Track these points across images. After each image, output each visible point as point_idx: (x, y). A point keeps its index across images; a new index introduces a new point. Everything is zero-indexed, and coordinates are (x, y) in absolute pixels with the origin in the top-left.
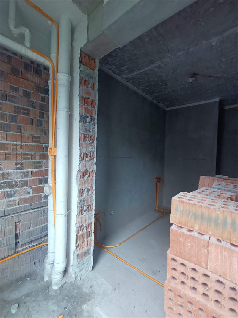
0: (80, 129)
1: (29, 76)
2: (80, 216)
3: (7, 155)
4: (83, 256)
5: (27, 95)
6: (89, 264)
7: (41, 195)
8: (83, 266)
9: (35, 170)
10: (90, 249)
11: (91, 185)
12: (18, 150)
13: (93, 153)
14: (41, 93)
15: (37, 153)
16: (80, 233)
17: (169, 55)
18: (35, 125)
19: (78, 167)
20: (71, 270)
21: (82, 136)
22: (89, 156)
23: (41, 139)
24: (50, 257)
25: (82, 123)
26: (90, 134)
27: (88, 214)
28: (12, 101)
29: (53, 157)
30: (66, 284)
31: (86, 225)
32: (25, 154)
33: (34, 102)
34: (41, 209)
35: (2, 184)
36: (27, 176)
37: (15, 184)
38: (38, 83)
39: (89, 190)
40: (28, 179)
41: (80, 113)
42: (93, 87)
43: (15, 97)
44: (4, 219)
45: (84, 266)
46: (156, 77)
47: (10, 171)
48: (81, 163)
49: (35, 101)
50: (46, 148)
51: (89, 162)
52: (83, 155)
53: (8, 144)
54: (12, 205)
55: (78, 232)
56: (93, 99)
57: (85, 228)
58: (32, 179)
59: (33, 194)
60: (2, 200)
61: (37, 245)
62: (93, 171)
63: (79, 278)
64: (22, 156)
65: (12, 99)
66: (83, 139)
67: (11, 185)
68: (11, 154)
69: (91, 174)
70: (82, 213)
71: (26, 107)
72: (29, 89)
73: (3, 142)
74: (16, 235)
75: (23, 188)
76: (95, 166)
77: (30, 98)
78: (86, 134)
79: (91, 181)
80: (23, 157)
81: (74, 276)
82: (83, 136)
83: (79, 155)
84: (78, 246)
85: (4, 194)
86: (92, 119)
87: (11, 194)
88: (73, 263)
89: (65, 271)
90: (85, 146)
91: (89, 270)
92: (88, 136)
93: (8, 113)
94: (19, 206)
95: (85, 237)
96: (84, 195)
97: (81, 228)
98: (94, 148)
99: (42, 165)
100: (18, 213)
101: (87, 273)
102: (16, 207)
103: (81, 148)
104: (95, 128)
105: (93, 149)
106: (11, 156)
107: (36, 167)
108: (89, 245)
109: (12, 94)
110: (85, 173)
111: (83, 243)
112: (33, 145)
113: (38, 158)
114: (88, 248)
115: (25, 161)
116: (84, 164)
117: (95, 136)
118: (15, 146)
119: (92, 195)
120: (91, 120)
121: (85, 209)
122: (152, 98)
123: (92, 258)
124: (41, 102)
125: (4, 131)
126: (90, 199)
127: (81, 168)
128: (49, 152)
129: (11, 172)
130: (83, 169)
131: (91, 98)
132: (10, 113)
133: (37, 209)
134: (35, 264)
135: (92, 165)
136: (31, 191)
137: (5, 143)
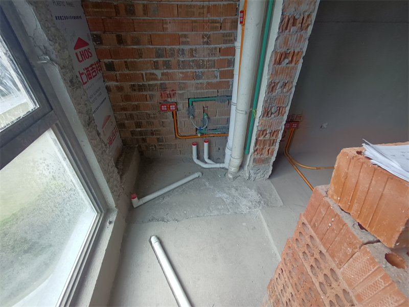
2: (264, 118)
3: (194, 24)
4: (260, 162)
6: (266, 171)
7: (228, 82)
10: (270, 158)
11: (291, 77)
12: (205, 14)
13: (309, 16)
15: (228, 19)
27: (277, 118)
31: (270, 131)
35: (191, 63)
36: (214, 54)
37: (203, 64)
39: (285, 85)
40: (216, 58)
45: (260, 171)
47: (198, 46)
48: (280, 38)
51: (296, 36)
52: (286, 21)
53: (194, 6)
54: (200, 88)
55: (258, 136)
57: (268, 135)
58: (220, 59)
59: (220, 79)
60: (192, 81)
61: (222, 134)
63: (252, 179)
67: (198, 65)
68: (197, 22)
69: (295, 59)
70: (268, 114)
73: (189, 3)
75: (210, 70)
76: (307, 43)
79: (291, 72)
80: (211, 26)
81: (247, 175)
83: (279, 20)
84: (256, 150)
85: (193, 74)
88: (249, 164)
91: (265, 177)
94: (207, 90)
95: (267, 144)
97: (263, 132)
99: (233, 38)
102: (204, 91)
103: (287, 5)
105: (310, 8)
106: (198, 25)
107: (225, 42)
110: (283, 56)
111: (263, 149)
112: (223, 4)
113: (229, 28)
115: (212, 32)
116: (286, 38)
118: (202, 8)
121: (273, 110)
126: (284, 99)
127: (278, 47)
130: (282, 49)
134: (219, 149)
135: (300, 40)
136: (218, 75)
137: (191, 5)
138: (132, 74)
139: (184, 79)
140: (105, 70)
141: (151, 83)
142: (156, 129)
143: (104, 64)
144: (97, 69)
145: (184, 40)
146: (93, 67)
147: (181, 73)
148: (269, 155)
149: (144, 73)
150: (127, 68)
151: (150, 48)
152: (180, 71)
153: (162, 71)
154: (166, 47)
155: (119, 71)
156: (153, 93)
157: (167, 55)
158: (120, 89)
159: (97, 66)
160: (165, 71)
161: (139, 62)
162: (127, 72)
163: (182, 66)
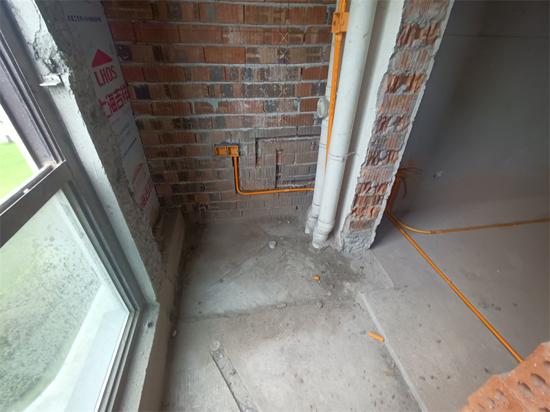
2: (369, 167)
3: (266, 34)
4: (360, 226)
6: (367, 239)
7: (312, 115)
8: (357, 239)
9: (307, 65)
10: (373, 222)
11: (408, 110)
12: (283, 21)
13: (438, 25)
15: (314, 28)
16: (363, 194)
19: (387, 63)
20: (338, 235)
22: (424, 35)
24: (314, 210)
27: (385, 166)
29: (340, 37)
30: (329, 249)
31: (376, 184)
32: (293, 31)
34: (311, 138)
35: (261, 88)
36: (294, 77)
37: (277, 90)
39: (400, 121)
40: (296, 83)
44: (264, 142)
45: (359, 239)
47: (271, 66)
48: (397, 55)
50: (330, 13)
51: (418, 52)
52: (407, 31)
53: (268, 8)
54: (273, 124)
55: (359, 191)
57: (373, 189)
58: (302, 84)
59: (301, 111)
60: (261, 114)
61: (301, 187)
62: (423, 77)
63: (347, 249)
64: (289, 35)
67: (272, 91)
68: (271, 32)
69: (414, 85)
70: (373, 162)
73: (261, 4)
74: (277, 167)
75: (288, 98)
76: (432, 62)
79: (409, 102)
80: (291, 37)
81: (341, 245)
83: (397, 30)
84: (355, 211)
85: (263, 105)
87: (272, 107)
88: (343, 229)
89: (331, 234)
91: (365, 247)
94: (282, 127)
95: (369, 203)
96: (385, 130)
97: (366, 186)
98: (444, 8)
99: (319, 54)
100: (280, 137)
101: (361, 249)
102: (279, 128)
103: (409, 9)
105: (440, 13)
106: (272, 35)
107: (309, 60)
110: (401, 79)
111: (364, 209)
112: (309, 8)
113: (315, 41)
114: (370, 219)
115: (292, 46)
116: (404, 56)
118: (278, 12)
119: (404, 132)
121: (381, 156)
123: (374, 234)
126: (397, 140)
127: (393, 68)
128: (335, 24)
129: (272, 68)
130: (398, 71)
133: (306, 138)
134: (297, 208)
135: (423, 59)
136: (299, 106)
137: (263, 7)
138: (175, 103)
139: (250, 111)
140: (135, 98)
141: (203, 116)
142: (208, 181)
143: (133, 89)
144: (124, 96)
145: (252, 56)
146: (119, 93)
147: (246, 102)
148: (373, 217)
149: (192, 101)
150: (169, 95)
151: (202, 67)
152: (245, 99)
153: (220, 100)
154: (226, 65)
155: (156, 99)
156: (204, 131)
157: (227, 76)
158: (157, 125)
159: (124, 91)
160: (224, 100)
161: (186, 86)
162: (168, 100)
163: (248, 94)
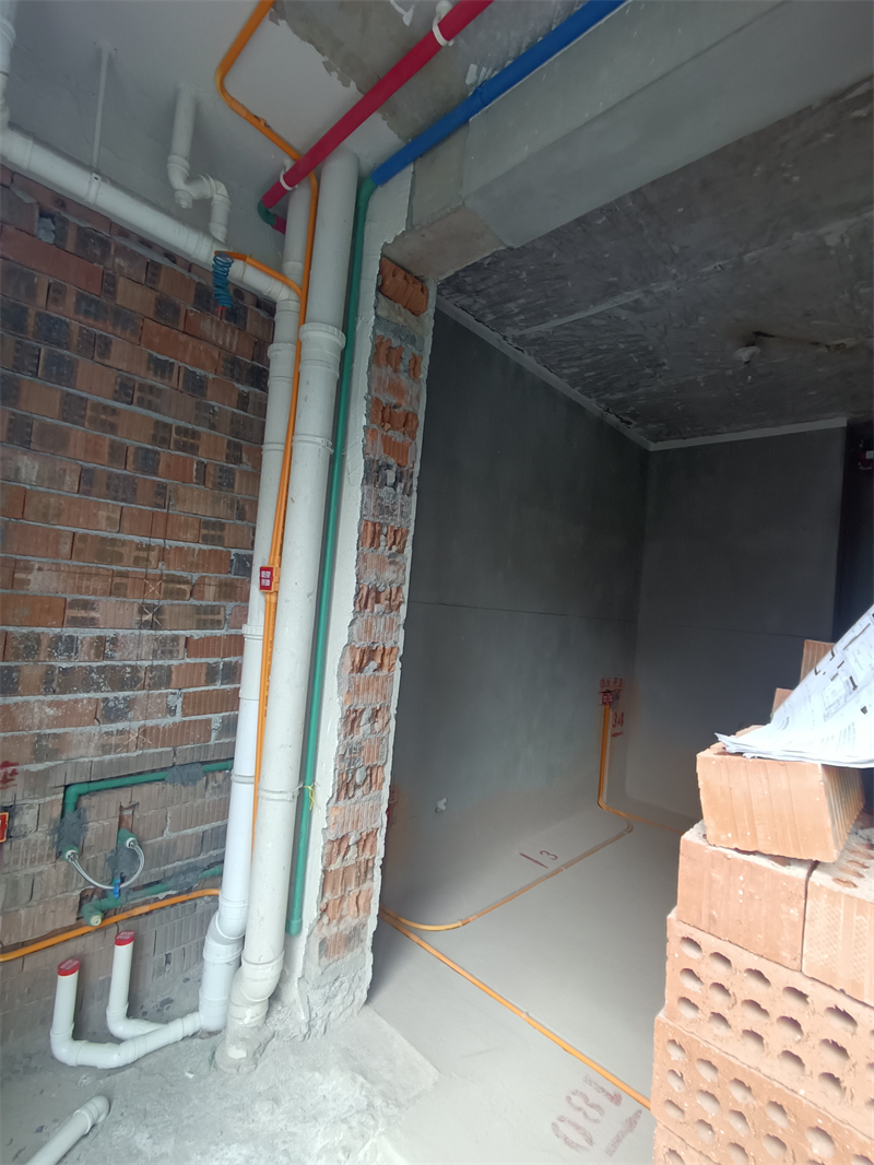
0: (364, 506)
1: (207, 326)
2: (341, 803)
3: (117, 580)
4: (339, 947)
5: (196, 386)
6: (356, 978)
7: (208, 722)
8: (337, 984)
9: (197, 634)
10: (364, 926)
11: (385, 698)
12: (153, 563)
13: (399, 589)
14: (238, 381)
15: (210, 578)
16: (336, 864)
17: (674, 271)
18: (210, 485)
19: (346, 632)
21: (365, 530)
22: (386, 600)
23: (226, 531)
25: (371, 487)
26: (392, 524)
27: (368, 797)
28: (150, 406)
30: (274, 1044)
31: (359, 838)
32: (173, 579)
33: (216, 409)
35: (93, 674)
36: (171, 652)
37: (132, 678)
38: (234, 349)
39: (376, 716)
40: (175, 662)
41: (365, 454)
42: (413, 370)
43: (160, 391)
45: (342, 983)
46: (623, 340)
47: (121, 632)
49: (219, 408)
50: (238, 561)
51: (383, 619)
53: (124, 543)
54: (117, 746)
55: (328, 859)
56: (411, 410)
57: (353, 849)
58: (188, 664)
59: (185, 715)
60: (88, 728)
62: (395, 651)
63: (319, 1025)
64: (163, 585)
65: (150, 397)
66: (369, 541)
67: (118, 679)
68: (128, 577)
69: (386, 661)
70: (347, 793)
71: (190, 426)
72: (203, 368)
73: (110, 535)
75: (156, 692)
76: (402, 632)
77: (204, 395)
78: (381, 525)
79: (385, 685)
80: (166, 588)
81: (303, 1017)
82: (370, 528)
83: (354, 593)
84: (325, 911)
85: (94, 707)
86: (401, 473)
87: (118, 709)
88: (304, 969)
90: (375, 562)
91: (356, 1001)
92: (385, 530)
93: (131, 443)
94: (138, 752)
95: (350, 882)
96: (358, 732)
97: (339, 845)
98: (401, 571)
102: (129, 754)
103: (363, 569)
104: (409, 503)
105: (398, 577)
106: (129, 582)
107: (201, 625)
108: (361, 912)
109: (150, 382)
110: (369, 653)
111: (342, 897)
112: (200, 550)
113: (212, 596)
114: (357, 920)
115: (169, 601)
116: (366, 623)
117: (408, 532)
118: (144, 550)
119: (386, 732)
120: (398, 479)
121: (358, 778)
122: (603, 405)
123: (369, 959)
124: (236, 411)
125: (115, 499)
126: (378, 747)
127: (355, 638)
129: (124, 637)
130: (362, 642)
131: (404, 404)
132: (139, 444)
135: (391, 628)
136: (179, 705)
137: (113, 540)
139: (59, 722)
145: (82, 614)
147: (51, 704)
148: (361, 914)
152: (50, 698)
154: (10, 629)
157: (10, 651)
163: (59, 685)
